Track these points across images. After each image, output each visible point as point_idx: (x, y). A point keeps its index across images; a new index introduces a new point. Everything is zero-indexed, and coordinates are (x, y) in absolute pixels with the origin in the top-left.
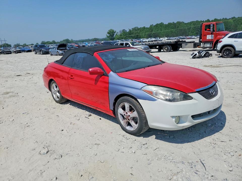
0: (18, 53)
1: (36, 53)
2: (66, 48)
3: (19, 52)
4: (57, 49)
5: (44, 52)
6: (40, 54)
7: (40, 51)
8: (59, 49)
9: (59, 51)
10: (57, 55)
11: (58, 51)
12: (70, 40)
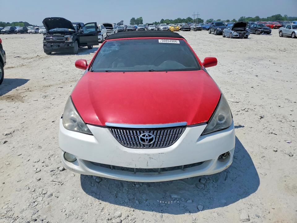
0: (197, 30)
1: (210, 33)
2: (245, 29)
3: (199, 30)
4: (232, 30)
5: (218, 32)
6: (214, 34)
7: (215, 30)
8: (235, 30)
9: (233, 32)
10: (229, 38)
11: (231, 33)
12: (283, 16)
